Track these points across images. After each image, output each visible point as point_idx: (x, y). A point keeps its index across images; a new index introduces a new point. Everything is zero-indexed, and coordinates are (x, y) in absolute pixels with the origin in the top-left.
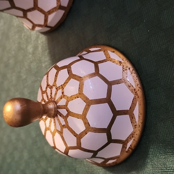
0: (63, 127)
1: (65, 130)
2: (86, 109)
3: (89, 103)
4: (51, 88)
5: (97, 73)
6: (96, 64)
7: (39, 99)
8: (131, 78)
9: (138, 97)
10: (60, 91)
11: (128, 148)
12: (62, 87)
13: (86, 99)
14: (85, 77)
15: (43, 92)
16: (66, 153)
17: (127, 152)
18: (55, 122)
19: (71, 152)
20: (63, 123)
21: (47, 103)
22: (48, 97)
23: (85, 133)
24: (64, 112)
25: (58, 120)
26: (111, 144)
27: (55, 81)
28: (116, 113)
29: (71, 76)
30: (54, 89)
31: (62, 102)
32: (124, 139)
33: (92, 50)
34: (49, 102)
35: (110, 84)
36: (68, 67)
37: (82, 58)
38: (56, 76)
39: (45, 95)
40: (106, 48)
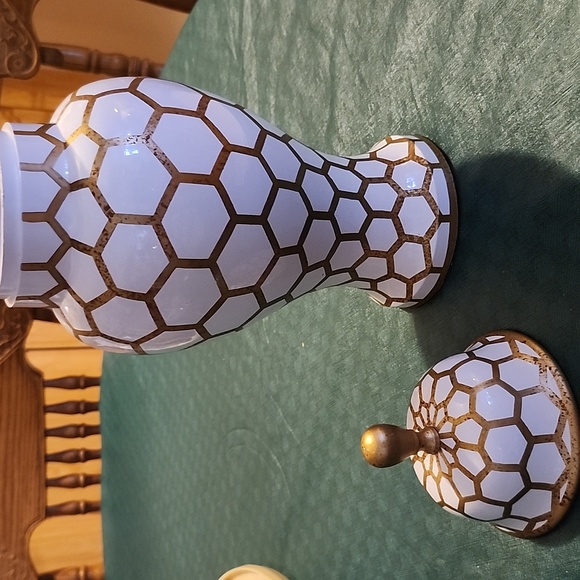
0: (451, 466)
1: (456, 471)
2: (483, 436)
3: (486, 426)
4: (427, 406)
5: (496, 379)
6: (495, 365)
7: (410, 426)
8: (554, 384)
9: (568, 413)
10: (441, 411)
11: (561, 497)
12: (445, 404)
13: (481, 421)
14: (477, 387)
15: (415, 415)
16: (461, 509)
17: (561, 504)
18: (438, 461)
19: (469, 507)
20: (451, 460)
21: (423, 432)
22: (423, 421)
23: (485, 472)
24: (450, 443)
25: (443, 456)
26: (532, 491)
27: (433, 395)
28: (532, 440)
29: (457, 387)
30: (432, 409)
31: (446, 429)
32: (553, 482)
33: (490, 339)
34: (426, 429)
35: (518, 396)
36: (451, 373)
37: (472, 356)
38: (434, 388)
39: (418, 419)
40: (513, 335)
